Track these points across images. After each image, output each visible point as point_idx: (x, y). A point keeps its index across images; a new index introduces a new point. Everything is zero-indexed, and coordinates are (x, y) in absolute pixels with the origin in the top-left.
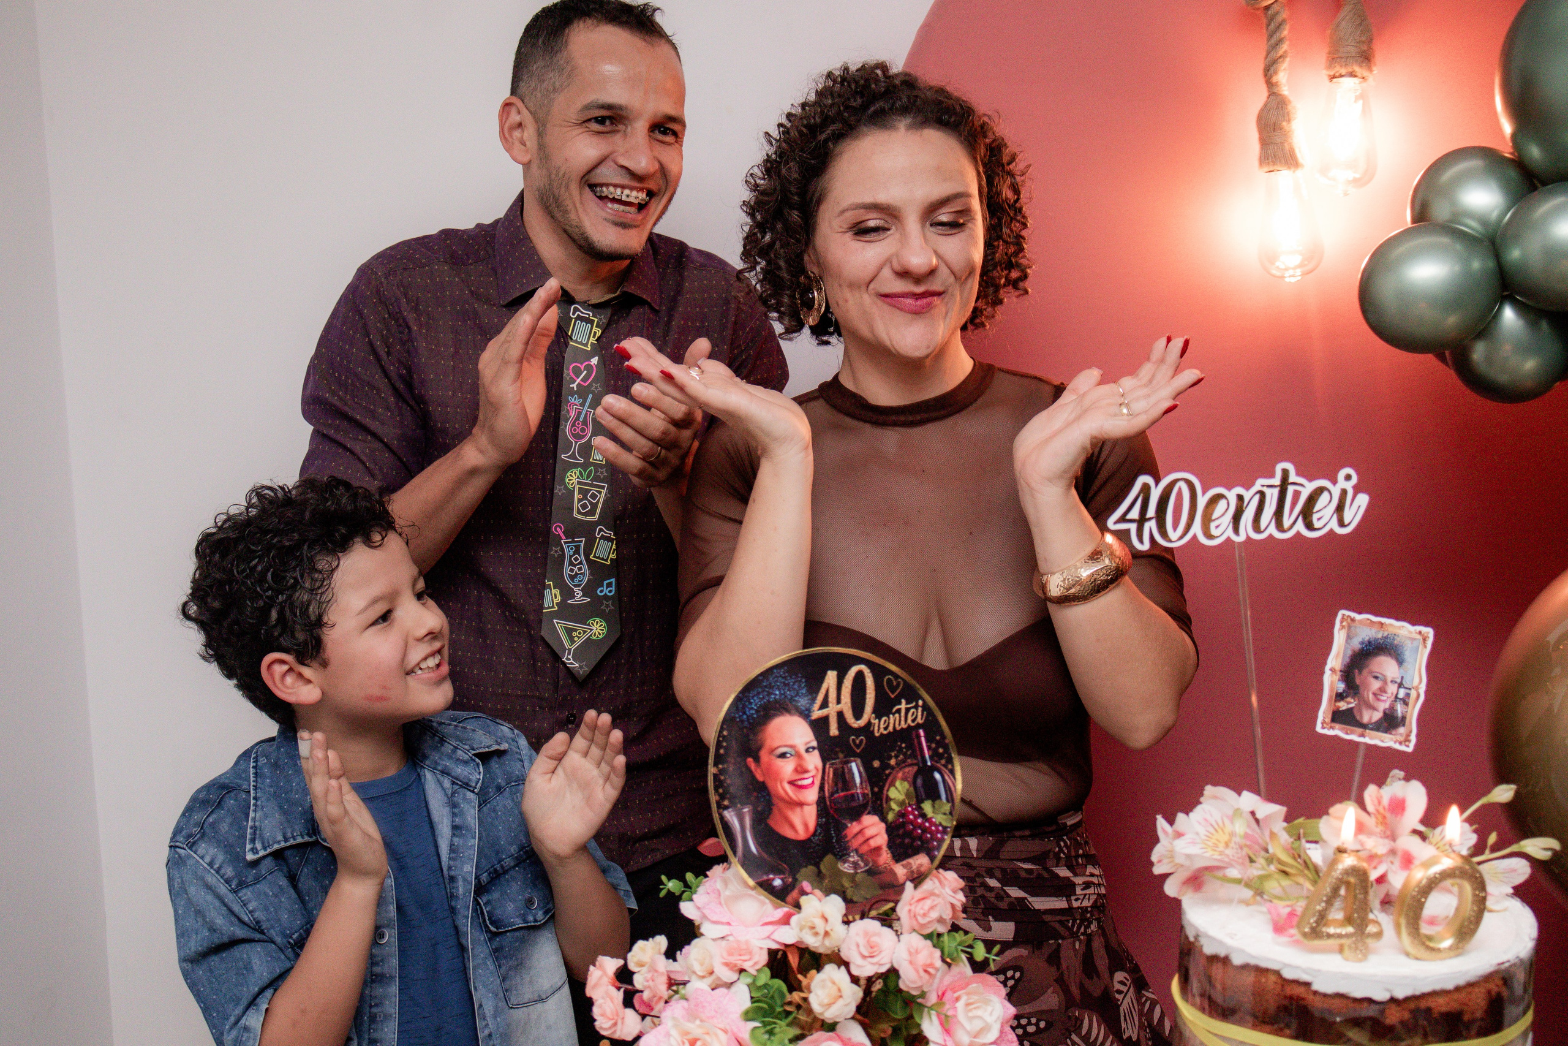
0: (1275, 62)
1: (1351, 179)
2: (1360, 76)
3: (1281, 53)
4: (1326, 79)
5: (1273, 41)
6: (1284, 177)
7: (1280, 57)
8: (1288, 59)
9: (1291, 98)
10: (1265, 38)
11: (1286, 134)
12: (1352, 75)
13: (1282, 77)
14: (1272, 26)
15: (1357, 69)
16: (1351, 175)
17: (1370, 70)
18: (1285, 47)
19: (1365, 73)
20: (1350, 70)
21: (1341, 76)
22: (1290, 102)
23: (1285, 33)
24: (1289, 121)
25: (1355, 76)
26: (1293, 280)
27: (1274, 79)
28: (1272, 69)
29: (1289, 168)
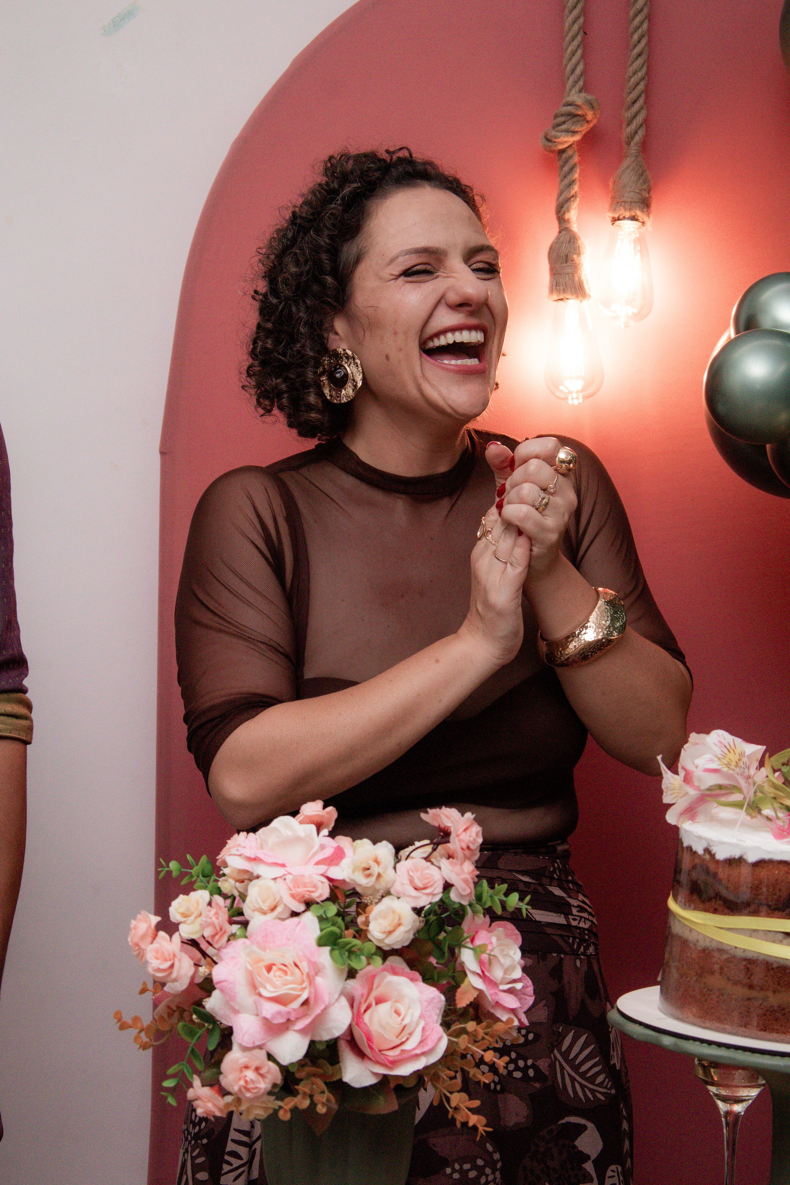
0: (568, 200)
1: (630, 314)
2: (641, 220)
3: (573, 193)
4: (609, 220)
5: (566, 181)
6: (572, 304)
7: (573, 196)
8: (578, 199)
9: (580, 236)
10: (559, 179)
11: (575, 267)
12: (634, 218)
13: (573, 215)
14: (566, 168)
15: (639, 213)
16: (631, 311)
17: (648, 215)
18: (576, 188)
19: (646, 219)
20: (633, 214)
21: (624, 218)
22: (580, 238)
23: (576, 176)
24: (579, 254)
25: (637, 220)
26: (576, 402)
27: (567, 216)
28: (565, 207)
29: (577, 297)
